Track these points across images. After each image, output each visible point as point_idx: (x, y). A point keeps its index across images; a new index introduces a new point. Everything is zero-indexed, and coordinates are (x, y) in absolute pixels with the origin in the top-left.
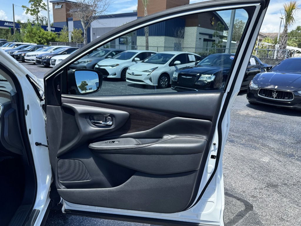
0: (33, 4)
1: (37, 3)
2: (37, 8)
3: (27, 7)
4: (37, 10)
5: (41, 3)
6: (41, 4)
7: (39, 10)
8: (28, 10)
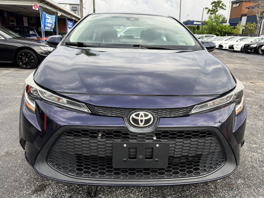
0: (214, 5)
1: (217, 4)
2: (216, 9)
3: (209, 8)
4: (216, 10)
5: (220, 3)
6: (220, 5)
7: (217, 10)
8: (209, 10)
